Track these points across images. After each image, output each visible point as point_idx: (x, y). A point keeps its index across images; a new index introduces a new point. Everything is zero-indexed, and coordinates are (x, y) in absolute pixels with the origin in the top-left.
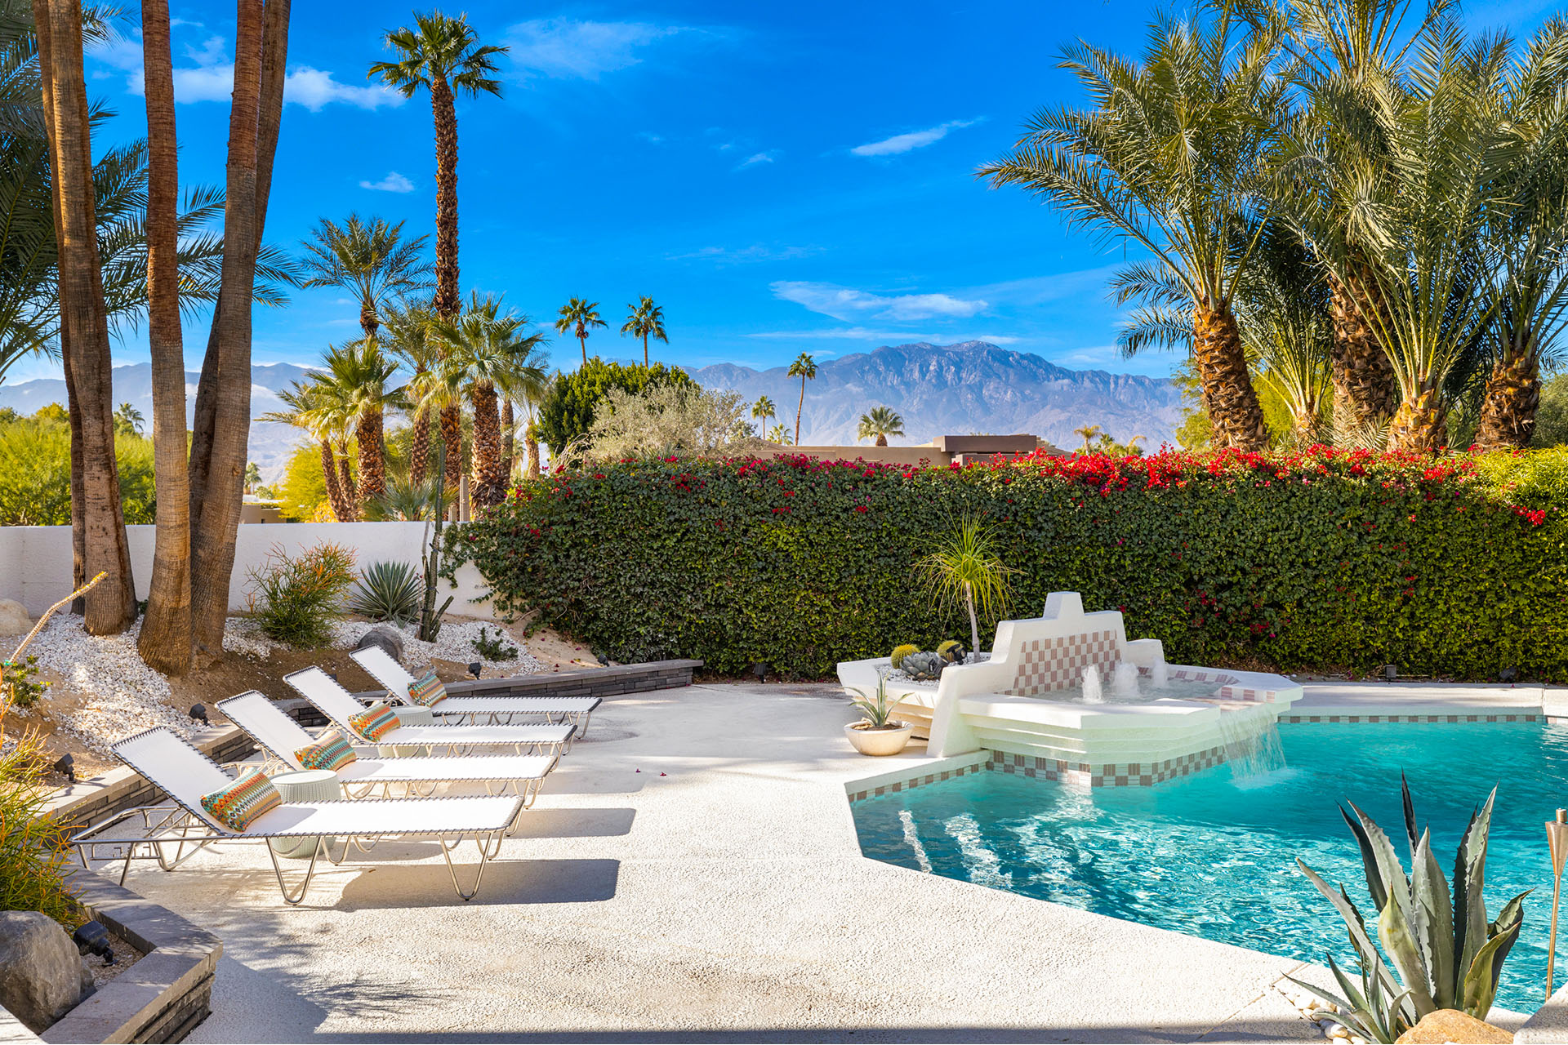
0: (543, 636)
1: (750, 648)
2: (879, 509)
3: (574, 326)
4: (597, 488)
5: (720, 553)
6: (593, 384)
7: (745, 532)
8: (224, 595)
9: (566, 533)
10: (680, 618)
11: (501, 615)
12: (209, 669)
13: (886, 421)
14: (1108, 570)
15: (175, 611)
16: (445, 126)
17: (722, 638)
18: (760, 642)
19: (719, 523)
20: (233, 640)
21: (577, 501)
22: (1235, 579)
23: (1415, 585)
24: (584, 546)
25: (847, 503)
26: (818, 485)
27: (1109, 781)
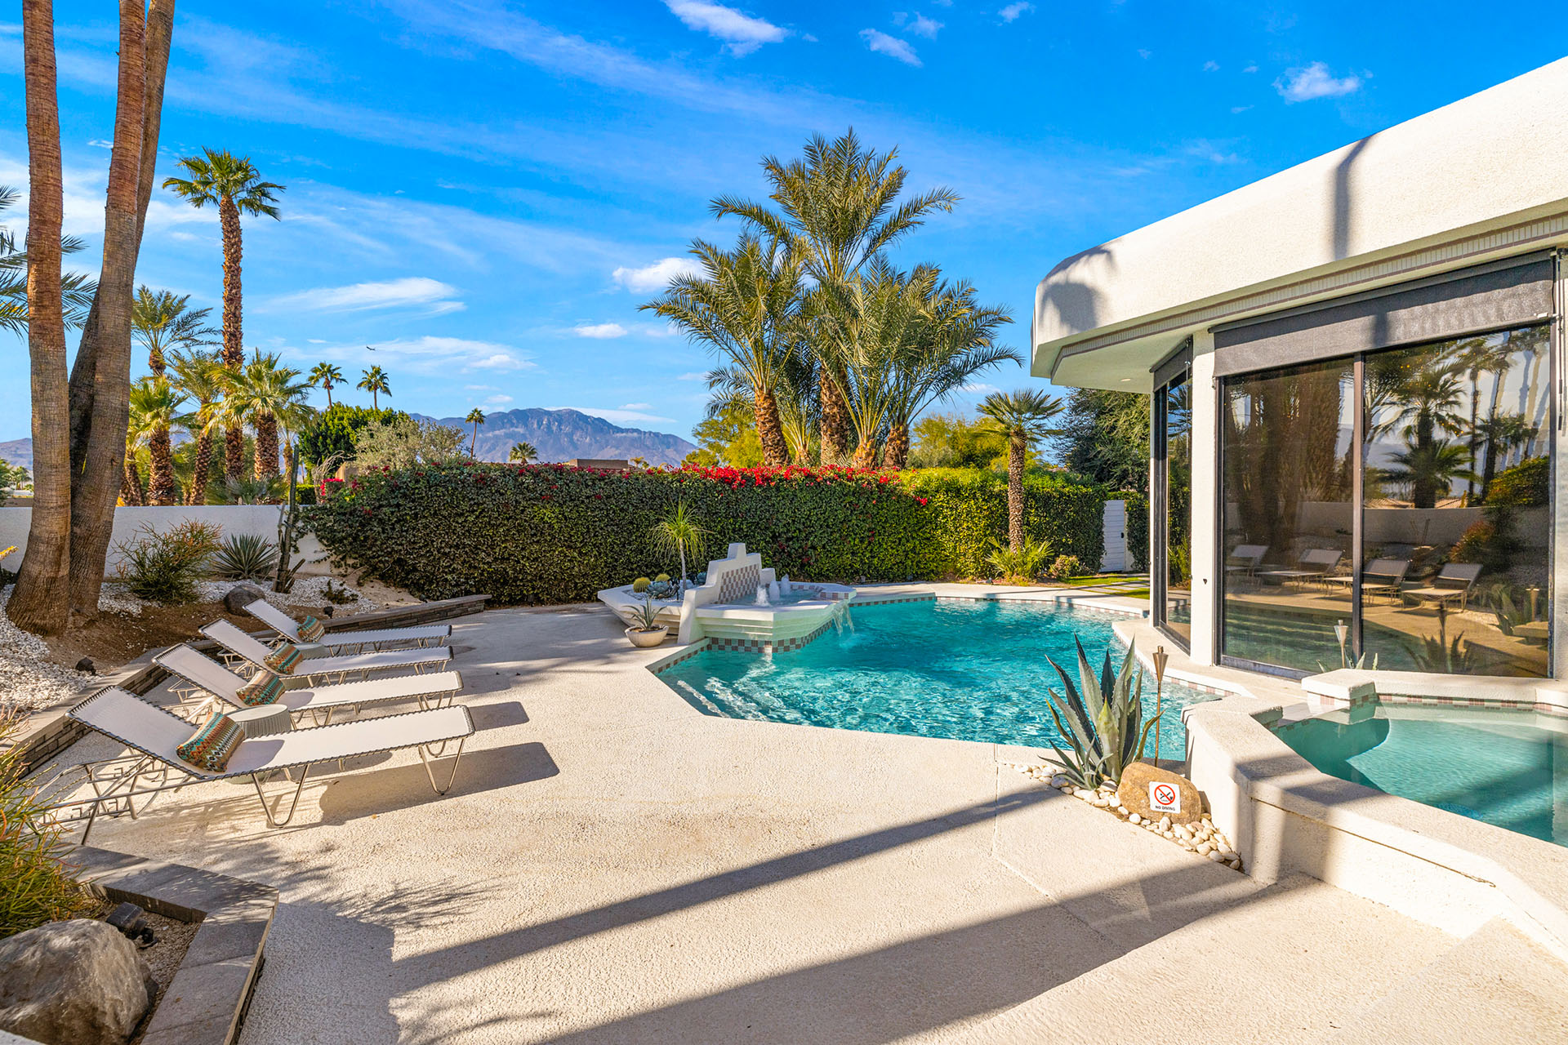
0: (372, 584)
1: (524, 585)
2: (608, 497)
3: (322, 381)
4: (417, 482)
5: (505, 525)
6: (341, 419)
7: (523, 511)
8: (100, 565)
9: (392, 513)
10: (475, 567)
11: (336, 571)
12: (84, 627)
13: (527, 451)
14: (734, 531)
15: (53, 580)
16: (232, 232)
17: (505, 580)
18: (531, 581)
19: (506, 505)
20: (105, 602)
21: (402, 491)
22: (794, 535)
23: (873, 535)
24: (406, 521)
25: (589, 493)
26: (571, 482)
27: (781, 649)
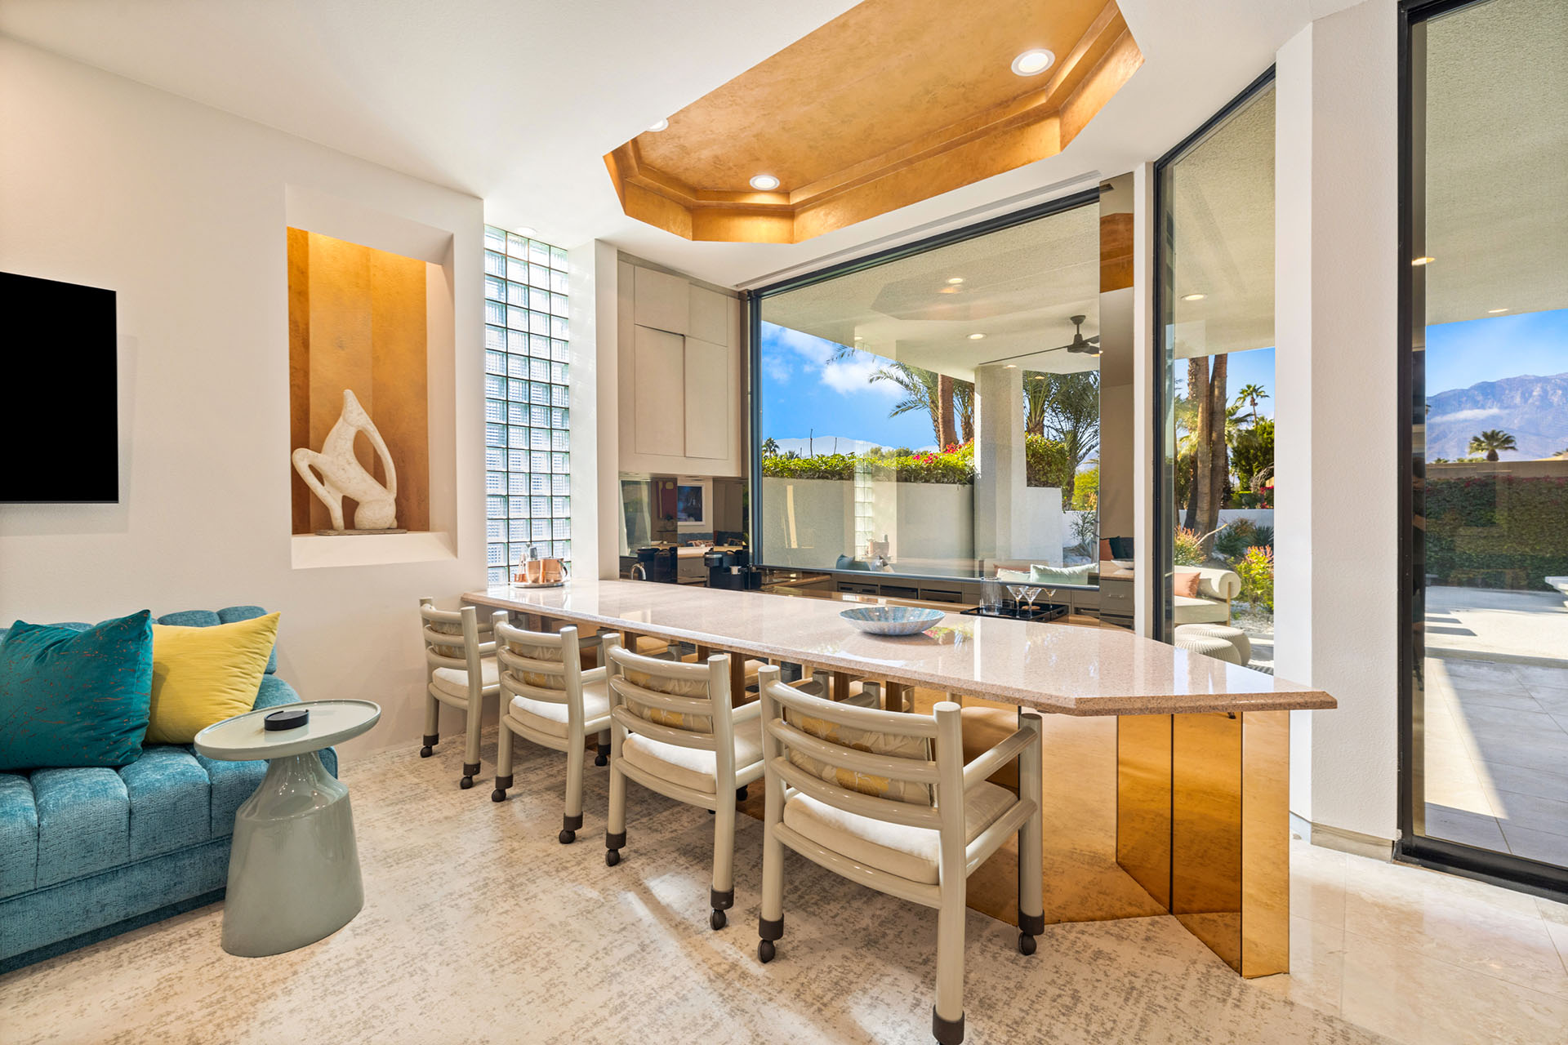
3: (1249, 399)
13: (1497, 440)
25: (1543, 499)
